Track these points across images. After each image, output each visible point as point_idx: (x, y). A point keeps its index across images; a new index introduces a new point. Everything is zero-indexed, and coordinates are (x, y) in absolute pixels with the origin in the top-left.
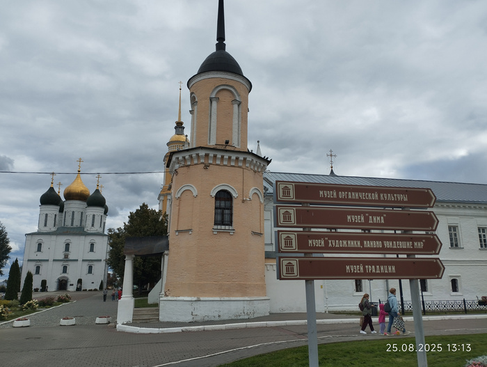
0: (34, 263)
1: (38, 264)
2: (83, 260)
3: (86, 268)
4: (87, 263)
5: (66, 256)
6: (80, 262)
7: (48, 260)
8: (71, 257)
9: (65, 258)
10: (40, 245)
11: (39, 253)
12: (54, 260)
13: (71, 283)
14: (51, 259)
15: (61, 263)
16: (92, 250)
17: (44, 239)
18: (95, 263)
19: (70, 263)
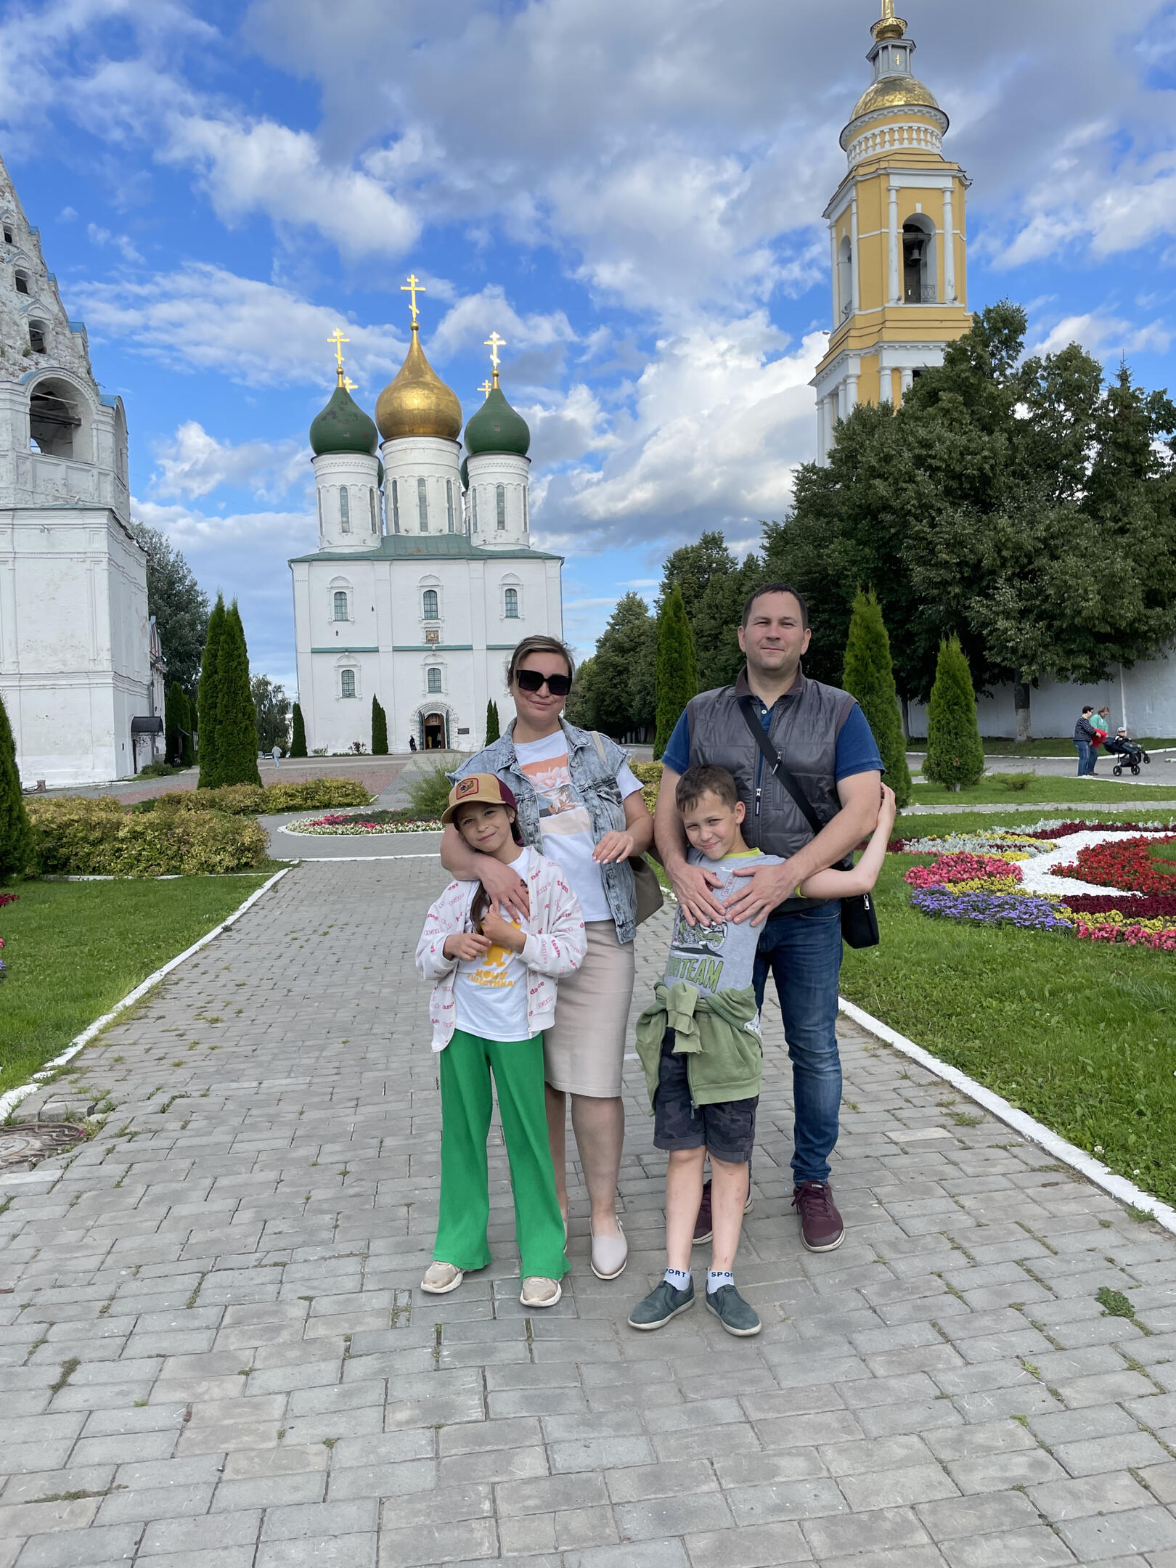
0: (333, 660)
1: (345, 661)
2: (490, 648)
4: (500, 657)
5: (432, 637)
6: (480, 654)
7: (376, 650)
9: (429, 641)
10: (340, 598)
12: (396, 650)
13: (463, 726)
14: (386, 647)
15: (420, 658)
16: (512, 612)
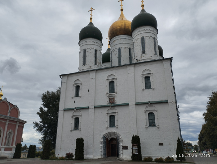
0: (71, 114)
1: (76, 114)
5: (112, 100)
6: (132, 107)
8: (118, 101)
9: (110, 103)
10: (78, 88)
11: (77, 99)
12: (96, 107)
13: (125, 144)
16: (148, 86)
17: (82, 79)
18: (157, 107)
19: (118, 110)
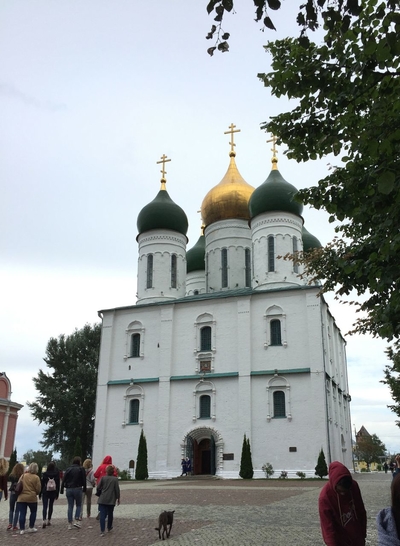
0: (123, 392)
1: (134, 392)
2: (254, 375)
3: (266, 401)
4: (265, 383)
5: (205, 365)
6: (244, 380)
8: (218, 367)
9: (201, 370)
10: (136, 338)
11: (134, 362)
12: (174, 380)
13: (228, 451)
16: (276, 340)
17: (145, 320)
18: (289, 382)
19: (217, 386)
